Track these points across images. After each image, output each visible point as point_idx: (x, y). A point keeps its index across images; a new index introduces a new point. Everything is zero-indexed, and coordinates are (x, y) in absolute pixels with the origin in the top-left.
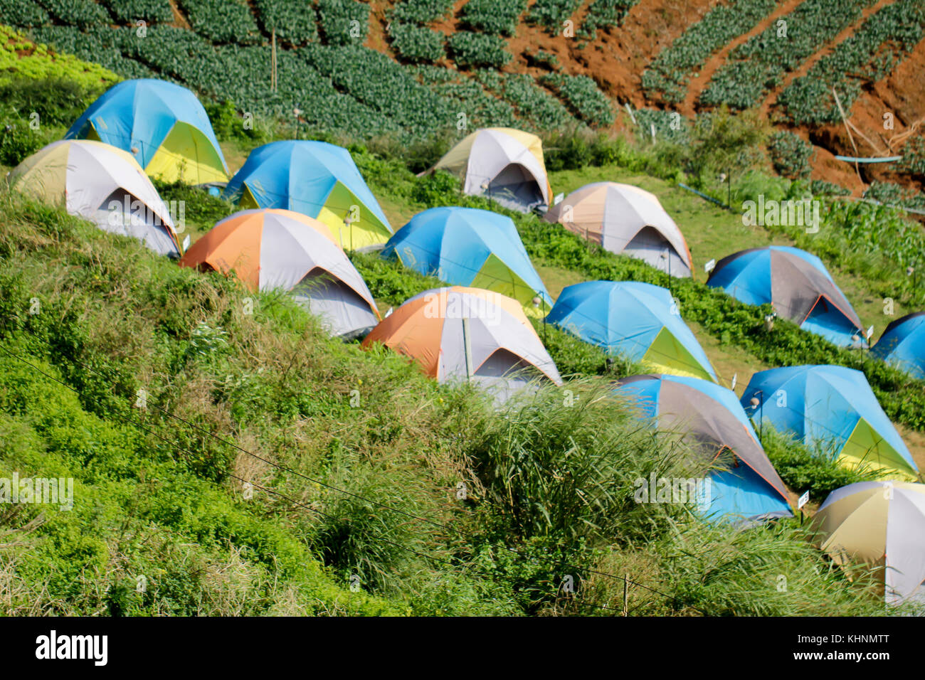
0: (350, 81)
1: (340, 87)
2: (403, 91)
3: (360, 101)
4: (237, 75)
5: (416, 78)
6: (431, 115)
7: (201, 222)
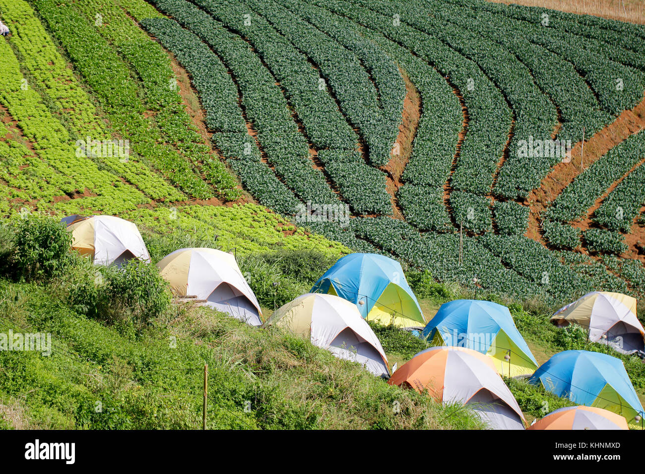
0: (513, 260)
1: (507, 264)
2: (550, 268)
3: (520, 274)
4: (435, 253)
5: (560, 259)
6: (569, 285)
7: (405, 354)
